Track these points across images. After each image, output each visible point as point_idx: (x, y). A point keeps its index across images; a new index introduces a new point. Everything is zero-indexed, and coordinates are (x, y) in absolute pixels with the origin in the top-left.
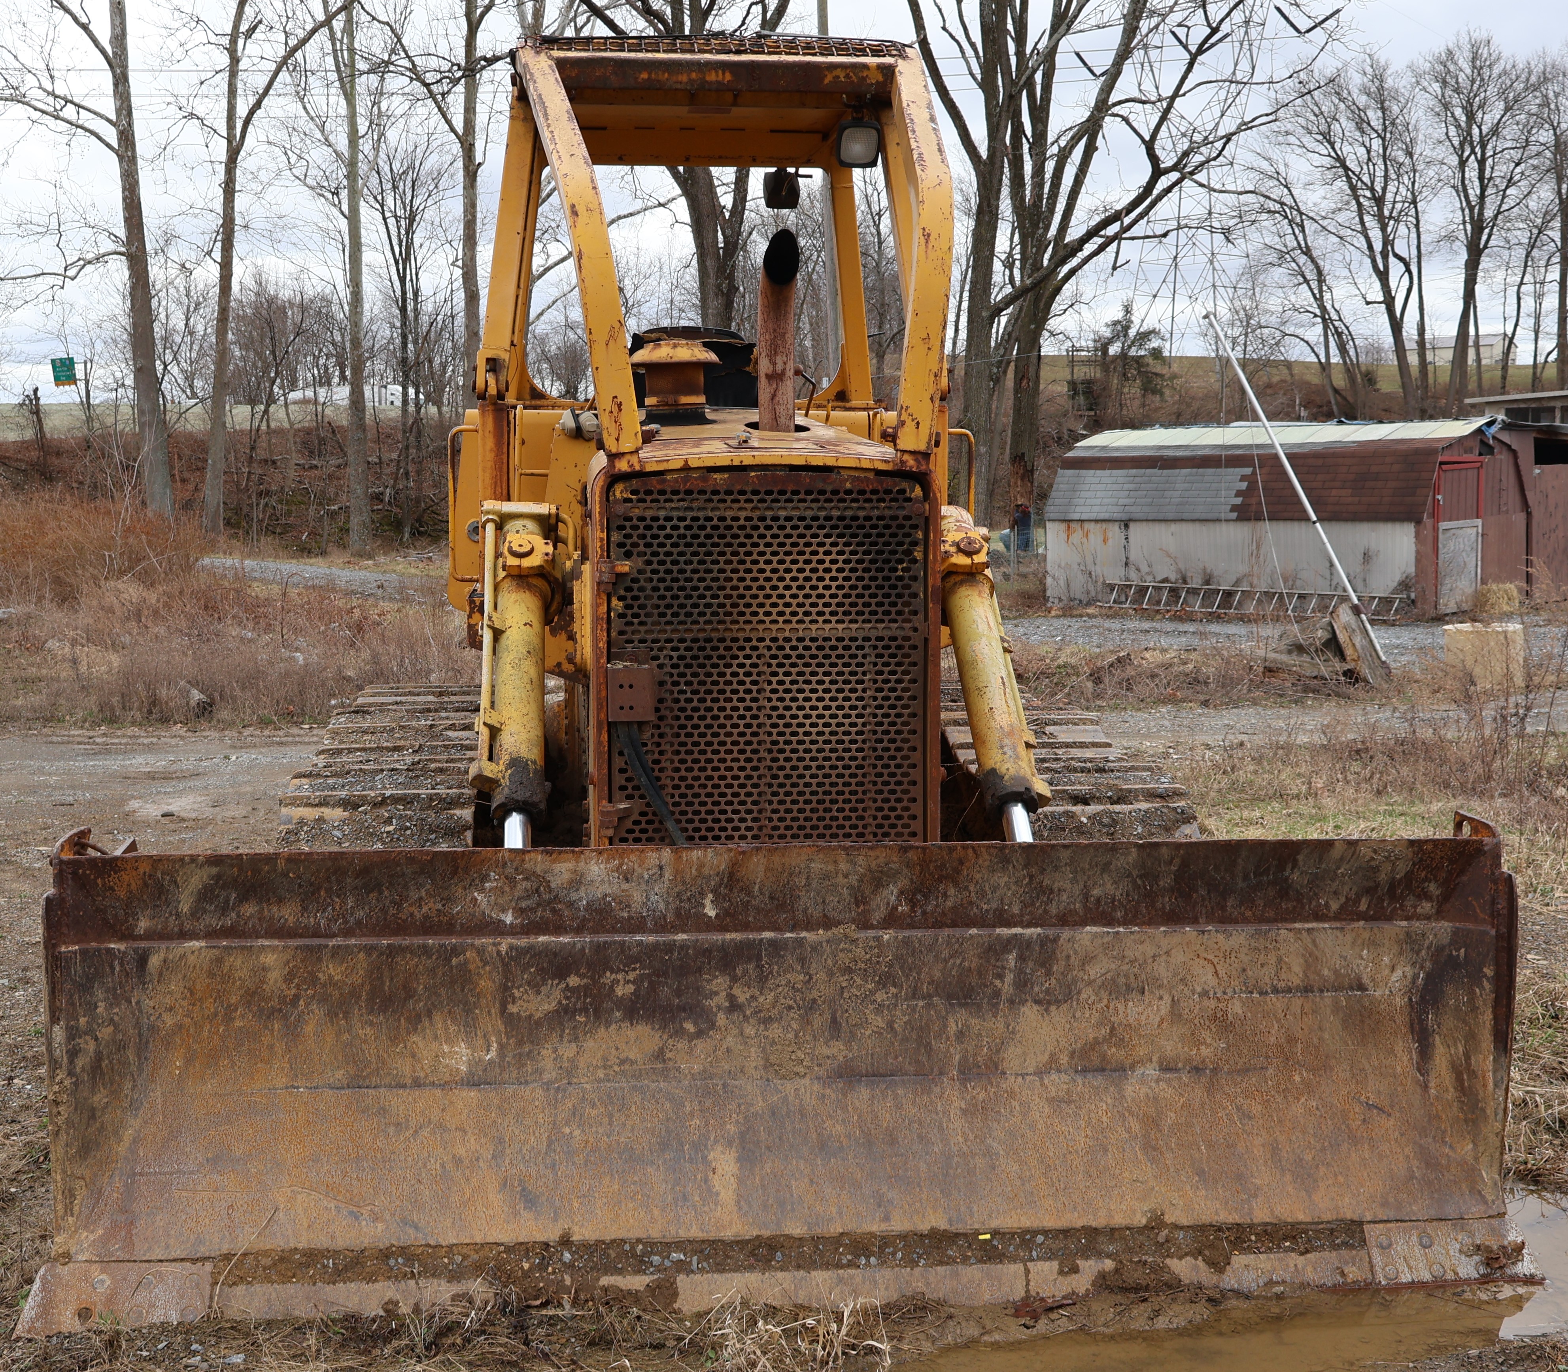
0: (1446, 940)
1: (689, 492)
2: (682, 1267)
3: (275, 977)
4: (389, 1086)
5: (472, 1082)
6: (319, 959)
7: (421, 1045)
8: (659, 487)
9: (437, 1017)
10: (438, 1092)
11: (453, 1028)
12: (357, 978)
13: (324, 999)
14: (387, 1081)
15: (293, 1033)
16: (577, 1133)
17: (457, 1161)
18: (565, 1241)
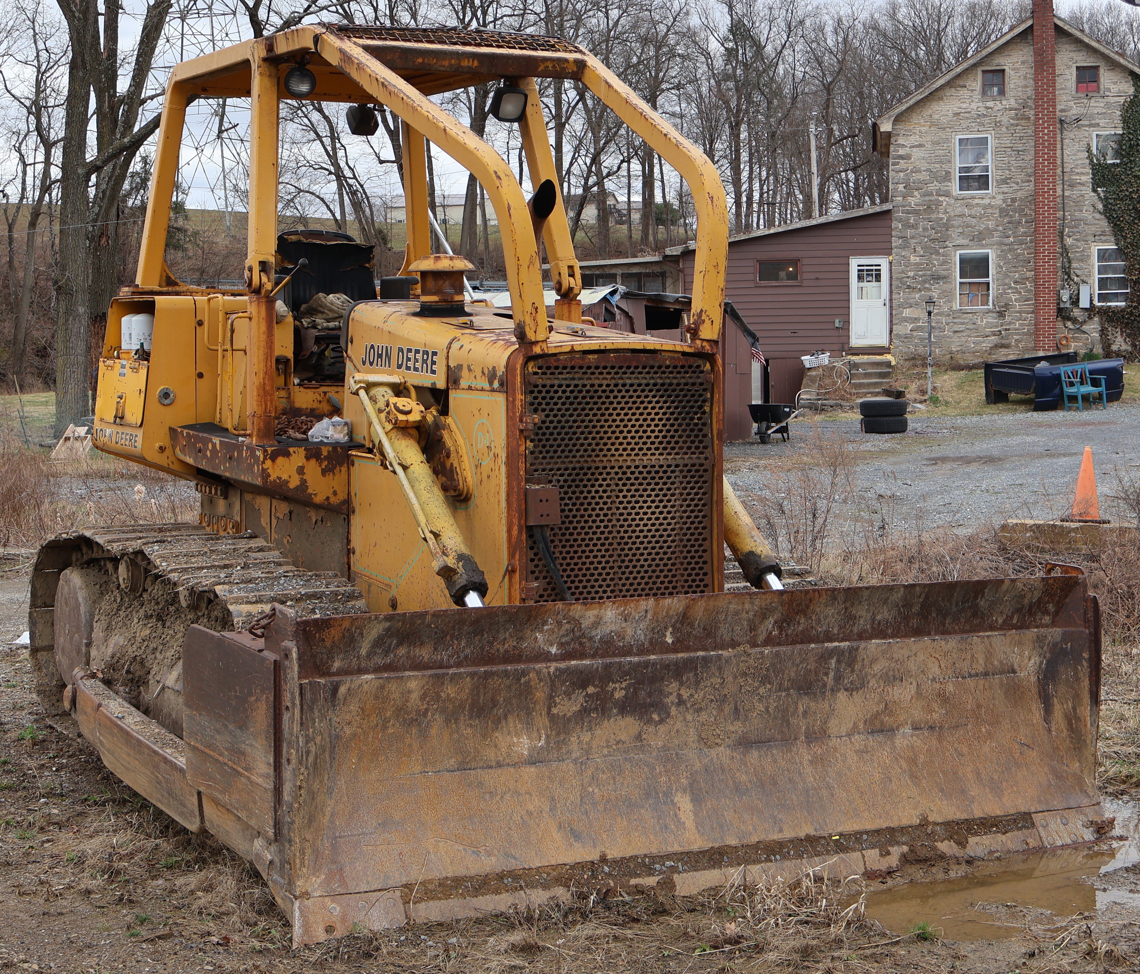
0: (1059, 639)
1: (573, 368)
2: (673, 870)
3: (415, 696)
4: (482, 768)
5: (532, 762)
6: (443, 683)
7: (500, 738)
8: (555, 364)
9: (510, 719)
10: (512, 770)
11: (519, 726)
12: (464, 696)
13: (443, 711)
14: (481, 764)
15: (424, 735)
16: (596, 790)
17: (530, 814)
18: (603, 859)
